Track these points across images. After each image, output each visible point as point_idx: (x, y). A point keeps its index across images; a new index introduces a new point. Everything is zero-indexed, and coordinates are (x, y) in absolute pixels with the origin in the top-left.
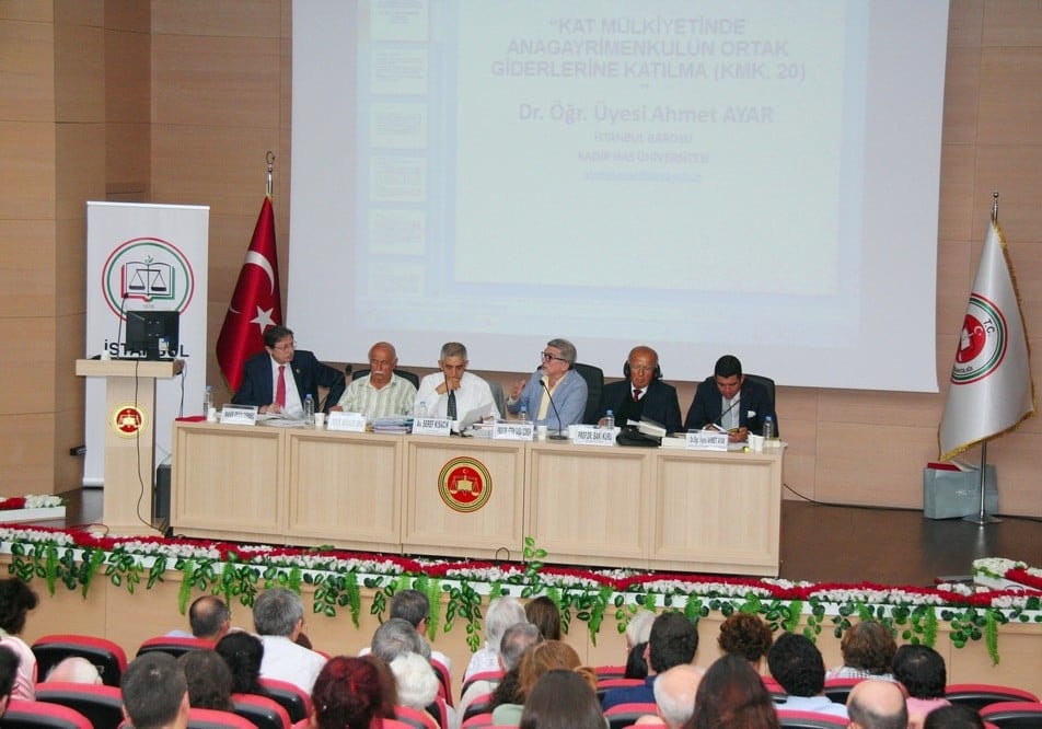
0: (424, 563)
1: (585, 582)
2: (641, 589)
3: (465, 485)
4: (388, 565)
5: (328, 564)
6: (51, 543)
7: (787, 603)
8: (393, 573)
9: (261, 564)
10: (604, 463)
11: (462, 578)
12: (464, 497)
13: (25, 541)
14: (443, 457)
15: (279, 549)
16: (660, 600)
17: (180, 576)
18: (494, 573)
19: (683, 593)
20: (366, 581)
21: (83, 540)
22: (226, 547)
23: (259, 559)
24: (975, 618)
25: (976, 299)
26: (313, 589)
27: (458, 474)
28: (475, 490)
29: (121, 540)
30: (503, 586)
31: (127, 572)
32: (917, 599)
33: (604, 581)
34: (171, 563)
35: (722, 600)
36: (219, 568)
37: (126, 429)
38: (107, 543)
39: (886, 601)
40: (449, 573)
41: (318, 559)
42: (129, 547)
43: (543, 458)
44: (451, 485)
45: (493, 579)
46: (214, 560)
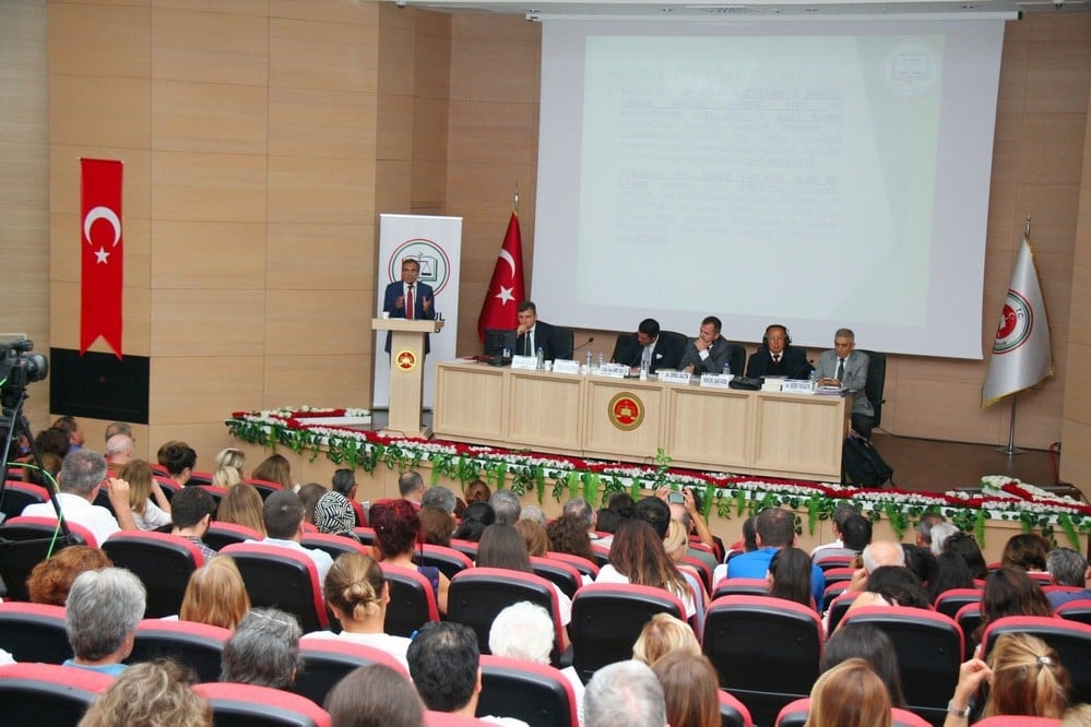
0: (589, 463)
1: (696, 481)
2: (735, 487)
3: (626, 412)
4: (566, 462)
5: (525, 461)
6: (353, 439)
7: (836, 501)
8: (568, 469)
9: (483, 459)
10: (721, 400)
11: (613, 474)
12: (626, 420)
13: (337, 437)
14: (613, 392)
15: (495, 450)
16: (748, 495)
17: (430, 465)
18: (636, 472)
19: (764, 491)
20: (550, 473)
21: (371, 437)
22: (462, 448)
23: (481, 455)
24: (969, 515)
25: (1012, 294)
26: (513, 477)
27: (622, 404)
28: (633, 415)
29: (396, 439)
30: (641, 481)
31: (398, 461)
32: (929, 501)
33: (710, 481)
34: (425, 456)
35: (791, 496)
36: (456, 461)
37: (404, 366)
38: (386, 441)
39: (907, 502)
40: (605, 470)
41: (520, 458)
42: (400, 444)
43: (680, 396)
44: (617, 411)
45: (635, 476)
46: (452, 455)
